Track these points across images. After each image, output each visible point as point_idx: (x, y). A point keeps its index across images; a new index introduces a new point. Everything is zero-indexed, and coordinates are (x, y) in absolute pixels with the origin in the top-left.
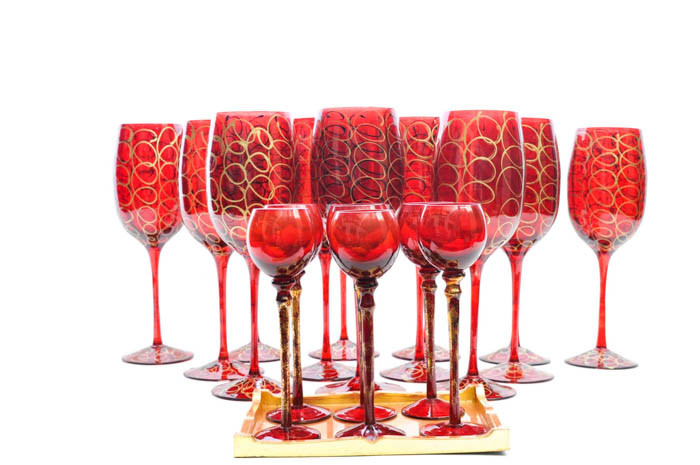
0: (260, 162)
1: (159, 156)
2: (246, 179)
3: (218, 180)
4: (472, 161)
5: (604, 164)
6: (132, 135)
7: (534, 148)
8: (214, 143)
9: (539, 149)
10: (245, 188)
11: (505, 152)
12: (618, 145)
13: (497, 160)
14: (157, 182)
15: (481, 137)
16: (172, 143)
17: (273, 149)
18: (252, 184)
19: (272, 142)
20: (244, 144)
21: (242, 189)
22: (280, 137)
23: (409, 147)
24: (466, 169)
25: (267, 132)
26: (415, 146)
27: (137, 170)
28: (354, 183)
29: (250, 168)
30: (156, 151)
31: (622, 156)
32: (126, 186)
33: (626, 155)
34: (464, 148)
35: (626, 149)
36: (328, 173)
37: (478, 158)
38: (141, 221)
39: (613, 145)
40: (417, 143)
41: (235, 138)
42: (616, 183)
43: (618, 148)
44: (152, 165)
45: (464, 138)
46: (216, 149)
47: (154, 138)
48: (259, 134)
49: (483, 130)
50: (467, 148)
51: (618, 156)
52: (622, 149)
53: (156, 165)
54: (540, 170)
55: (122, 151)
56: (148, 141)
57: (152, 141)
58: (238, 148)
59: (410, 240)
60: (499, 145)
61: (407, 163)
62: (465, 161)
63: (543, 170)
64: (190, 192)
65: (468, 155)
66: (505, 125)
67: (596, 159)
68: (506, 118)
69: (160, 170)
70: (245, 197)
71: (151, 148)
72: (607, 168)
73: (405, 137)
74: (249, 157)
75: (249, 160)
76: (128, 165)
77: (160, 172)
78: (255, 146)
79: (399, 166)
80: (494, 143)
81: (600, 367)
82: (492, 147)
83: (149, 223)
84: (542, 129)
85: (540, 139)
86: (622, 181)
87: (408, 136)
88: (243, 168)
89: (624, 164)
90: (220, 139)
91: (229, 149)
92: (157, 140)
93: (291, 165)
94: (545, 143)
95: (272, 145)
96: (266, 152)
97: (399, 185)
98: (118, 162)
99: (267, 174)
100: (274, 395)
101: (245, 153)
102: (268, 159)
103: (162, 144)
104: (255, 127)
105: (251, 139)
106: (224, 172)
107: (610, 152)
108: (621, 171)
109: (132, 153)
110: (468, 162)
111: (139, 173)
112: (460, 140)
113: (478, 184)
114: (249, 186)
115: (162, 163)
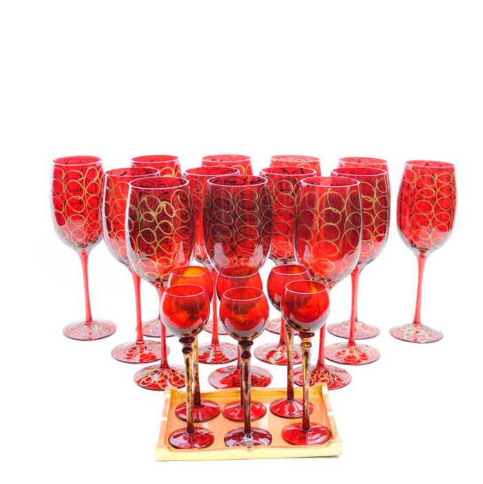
0: (166, 227)
1: (85, 191)
2: (156, 240)
3: (135, 239)
4: (323, 226)
5: (425, 196)
6: (64, 174)
7: (371, 200)
8: (130, 210)
9: (374, 200)
10: (155, 246)
11: (347, 218)
12: (435, 182)
13: (341, 225)
14: (85, 210)
15: (330, 208)
16: (95, 179)
17: (175, 218)
18: (160, 243)
19: (174, 211)
20: (154, 214)
21: (153, 247)
22: (181, 207)
23: (276, 198)
24: (318, 231)
25: (171, 205)
26: (281, 198)
27: (69, 202)
28: (236, 243)
29: (158, 232)
30: (83, 187)
31: (438, 190)
32: (61, 213)
33: (441, 190)
34: (317, 215)
35: (442, 184)
36: (216, 234)
37: (327, 224)
38: (73, 238)
39: (432, 181)
40: (282, 196)
41: (146, 209)
42: (433, 210)
43: (435, 184)
44: (81, 198)
45: (317, 208)
46: (133, 215)
47: (81, 177)
48: (164, 206)
49: (331, 203)
50: (319, 216)
51: (436, 190)
52: (439, 184)
53: (84, 198)
54: (374, 216)
55: (57, 187)
56: (77, 179)
57: (80, 179)
58: (149, 217)
59: (276, 295)
60: (343, 214)
61: (275, 211)
62: (318, 225)
63: (377, 215)
64: (112, 230)
65: (320, 221)
66: (348, 197)
67: (418, 192)
68: (349, 192)
69: (87, 201)
70: (155, 253)
71: (79, 185)
72: (427, 199)
73: (274, 190)
74: (158, 224)
75: (158, 227)
76: (62, 198)
77: (86, 203)
78: (162, 216)
79: (269, 214)
80: (340, 212)
81: (415, 341)
82: (338, 215)
83: (80, 240)
84: (377, 184)
85: (375, 192)
86: (437, 209)
87: (276, 189)
88: (154, 232)
89: (439, 196)
90: (135, 209)
91: (142, 217)
92: (84, 178)
93: (189, 226)
94: (379, 194)
95: (174, 215)
96: (170, 219)
97: (269, 227)
98: (54, 195)
99: (171, 236)
100: (178, 390)
101: (155, 222)
102: (171, 225)
103: (87, 181)
104: (162, 201)
105: (158, 211)
106: (140, 234)
107: (430, 187)
108: (437, 202)
109: (65, 189)
110: (320, 226)
111: (72, 204)
112: (314, 209)
113: (327, 243)
114: (158, 245)
115: (88, 195)
